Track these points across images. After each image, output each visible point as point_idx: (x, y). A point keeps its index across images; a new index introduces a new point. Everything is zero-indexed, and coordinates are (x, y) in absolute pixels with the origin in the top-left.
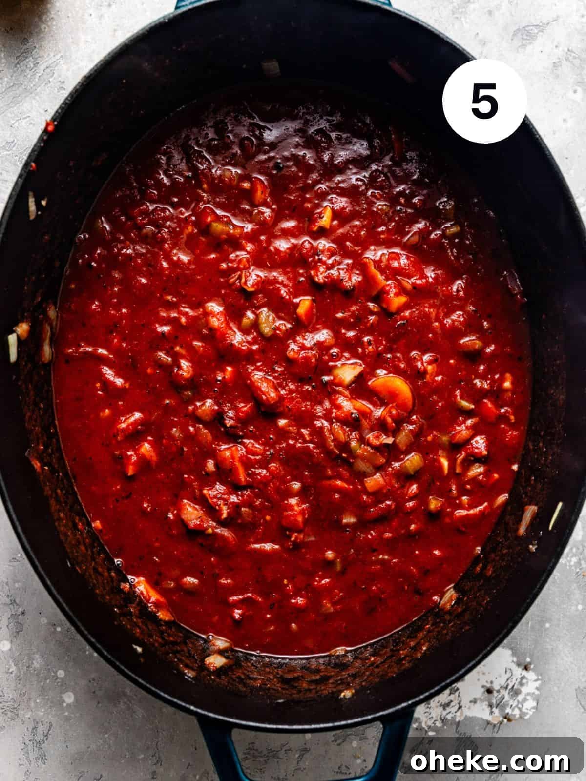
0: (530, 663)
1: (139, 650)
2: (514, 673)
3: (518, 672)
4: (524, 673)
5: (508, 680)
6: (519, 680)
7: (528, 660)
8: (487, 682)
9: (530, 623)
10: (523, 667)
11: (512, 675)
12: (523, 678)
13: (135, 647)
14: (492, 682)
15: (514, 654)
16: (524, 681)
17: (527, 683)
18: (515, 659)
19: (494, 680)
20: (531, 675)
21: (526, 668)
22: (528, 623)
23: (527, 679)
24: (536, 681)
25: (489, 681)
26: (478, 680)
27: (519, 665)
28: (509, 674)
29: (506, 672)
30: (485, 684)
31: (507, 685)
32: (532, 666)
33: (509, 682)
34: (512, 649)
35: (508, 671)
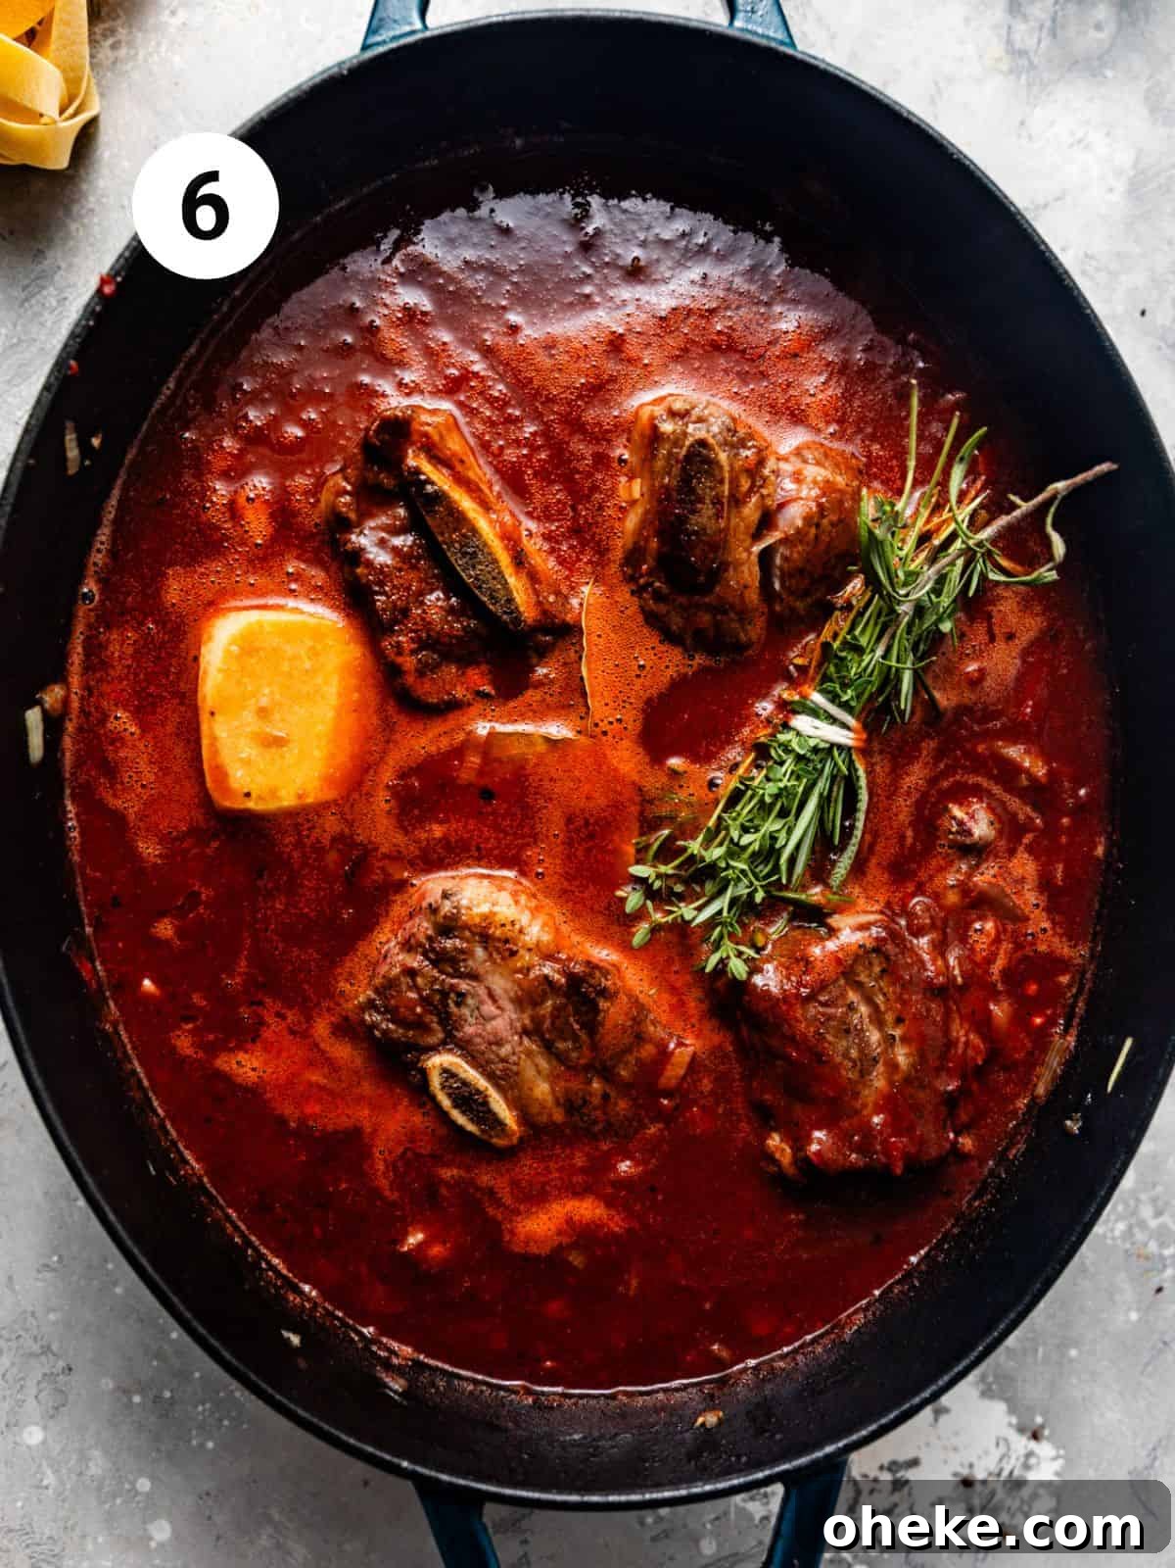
0: (1042, 1427)
1: (295, 1340)
2: (1013, 1446)
3: (1021, 1444)
4: (1033, 1445)
5: (1001, 1460)
6: (1022, 1459)
7: (1039, 1420)
8: (962, 1465)
9: (1041, 1350)
10: (1029, 1434)
11: (1009, 1449)
12: (1030, 1454)
13: (286, 1334)
14: (971, 1466)
15: (1012, 1411)
16: (1033, 1461)
17: (1038, 1464)
18: (1014, 1420)
19: (974, 1460)
20: (1044, 1449)
21: (1035, 1436)
22: (1036, 1350)
23: (1038, 1457)
24: (1055, 1459)
25: (966, 1463)
26: (946, 1462)
27: (1021, 1430)
28: (1003, 1449)
29: (998, 1444)
30: (960, 1470)
31: (1001, 1470)
32: (1046, 1432)
33: (1004, 1464)
34: (1007, 1400)
35: (1002, 1443)
